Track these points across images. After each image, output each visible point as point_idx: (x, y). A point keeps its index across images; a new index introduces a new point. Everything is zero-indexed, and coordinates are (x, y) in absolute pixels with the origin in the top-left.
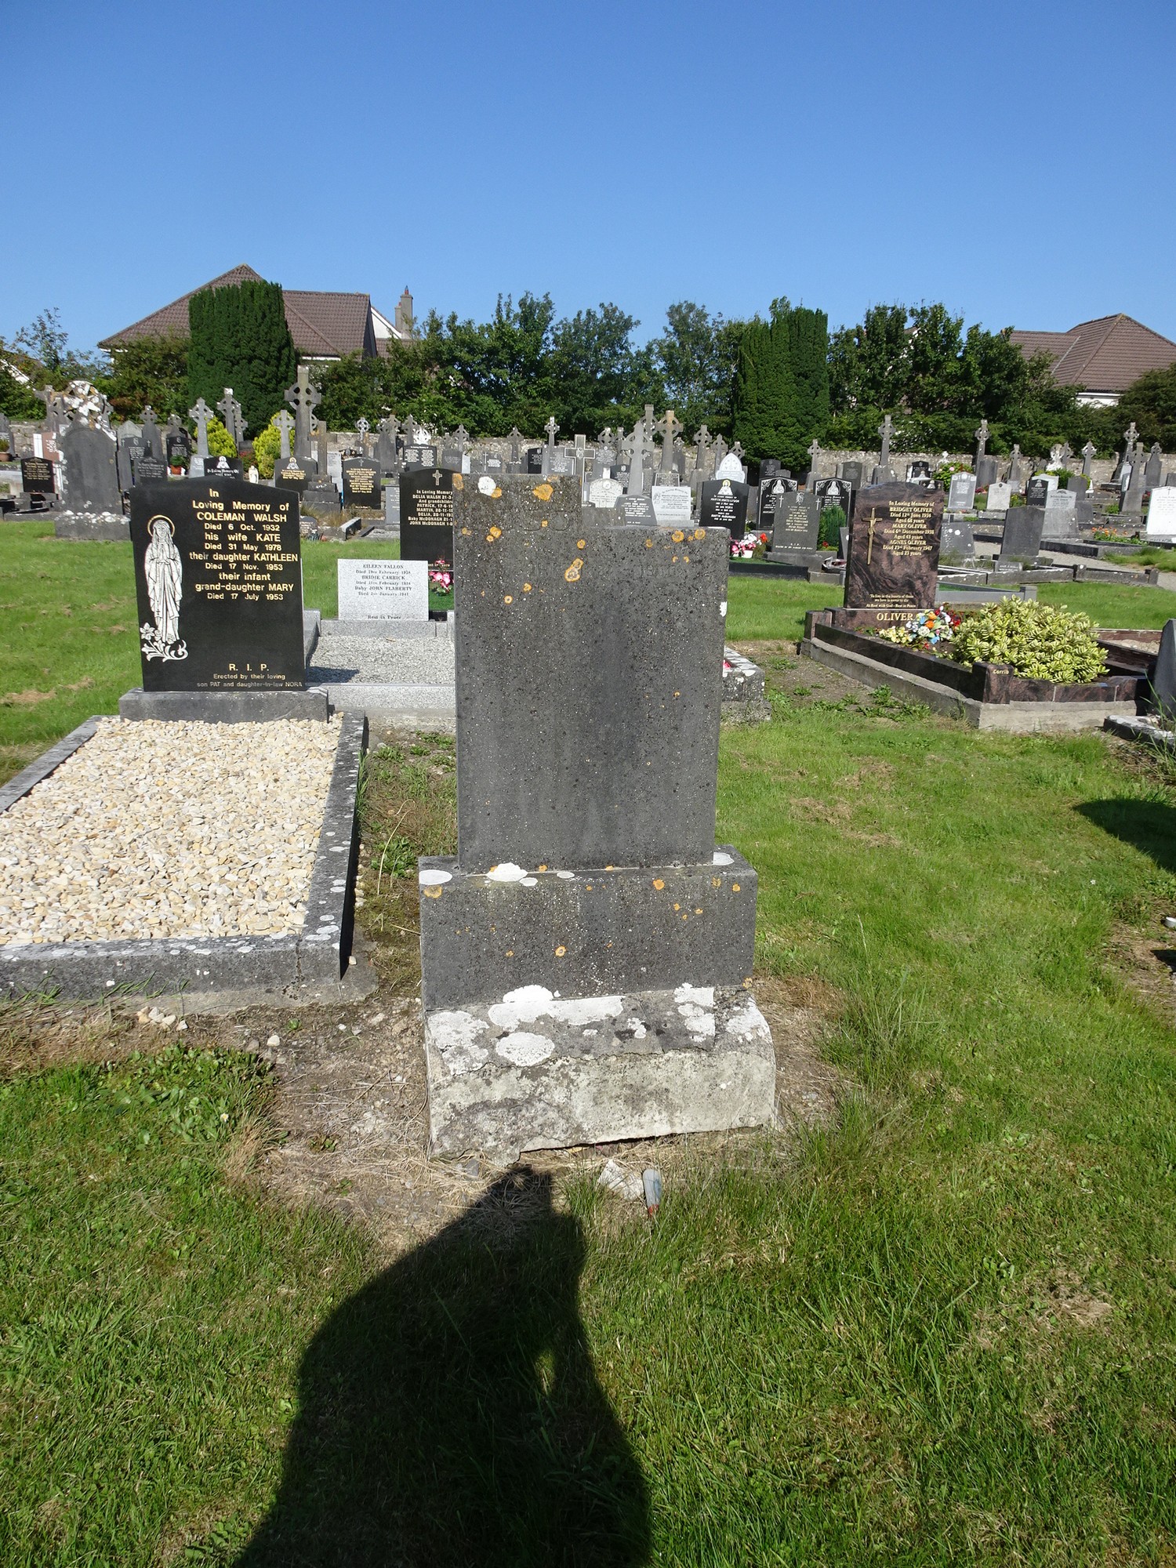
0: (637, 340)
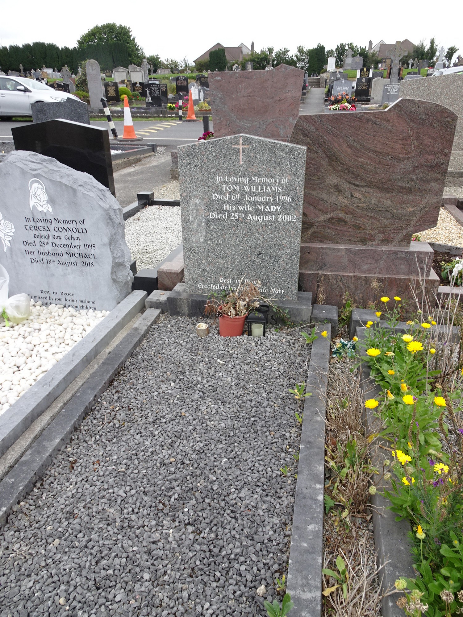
0: (290, 54)
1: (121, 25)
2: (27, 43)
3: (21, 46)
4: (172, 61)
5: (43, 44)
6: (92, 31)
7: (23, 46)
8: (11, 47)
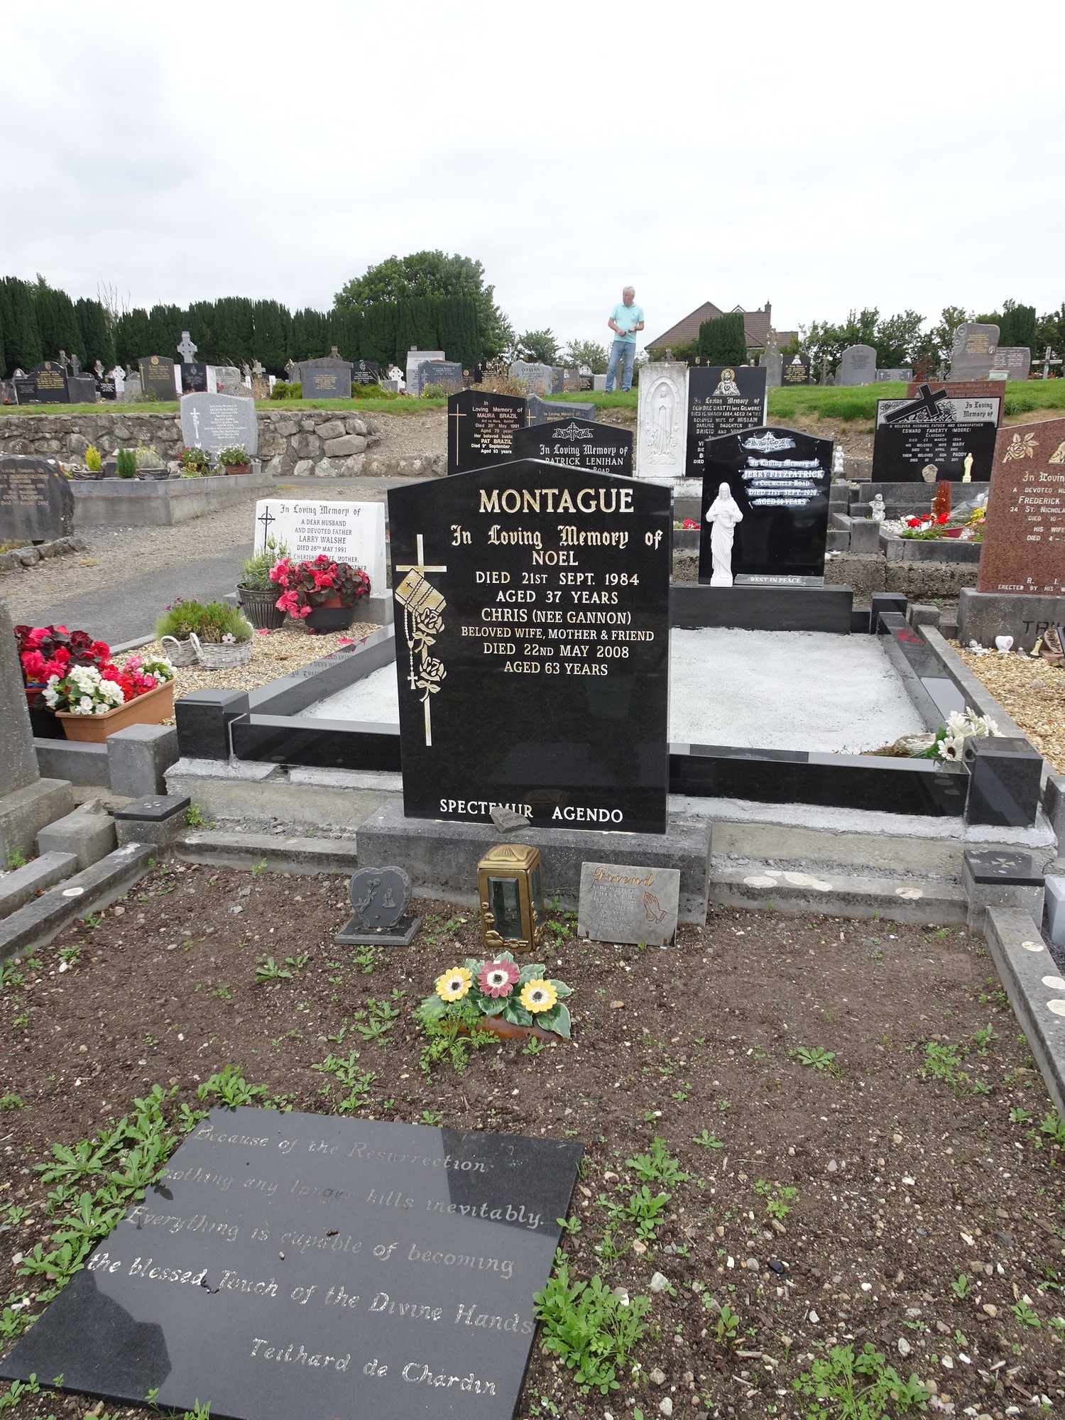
1: (457, 257)
2: (201, 301)
3: (185, 308)
4: (586, 346)
5: (245, 303)
6: (379, 270)
7: (191, 307)
8: (158, 310)
